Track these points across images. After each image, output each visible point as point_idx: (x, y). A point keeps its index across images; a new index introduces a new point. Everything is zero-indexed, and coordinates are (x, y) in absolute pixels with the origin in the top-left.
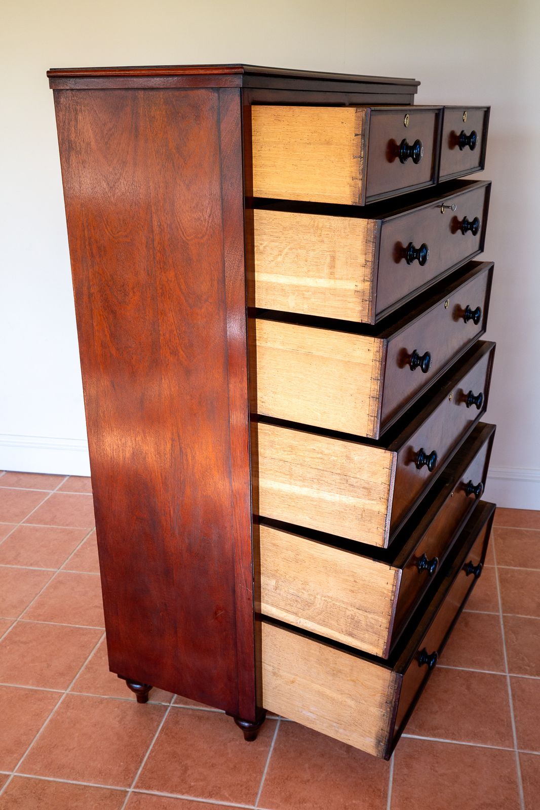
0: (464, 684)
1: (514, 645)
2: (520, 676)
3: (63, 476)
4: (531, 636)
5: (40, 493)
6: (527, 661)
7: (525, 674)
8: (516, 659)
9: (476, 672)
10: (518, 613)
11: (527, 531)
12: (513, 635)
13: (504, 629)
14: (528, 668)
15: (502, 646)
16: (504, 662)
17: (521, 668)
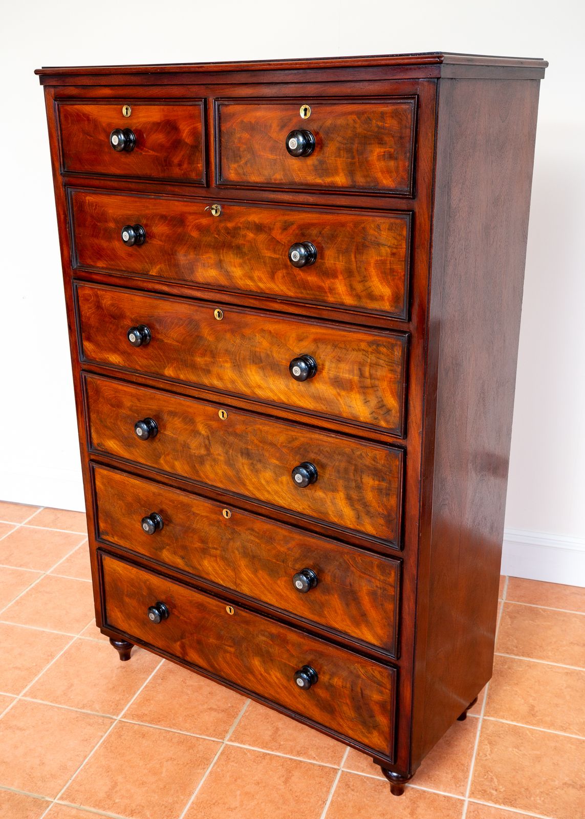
0: (408, 807)
1: (486, 760)
2: (481, 803)
3: (37, 507)
4: (510, 749)
5: (6, 525)
6: (496, 783)
7: (490, 800)
8: (482, 779)
9: (428, 792)
10: (503, 717)
11: (544, 610)
12: (488, 747)
13: (480, 736)
14: (494, 792)
15: (471, 760)
16: (467, 782)
17: (485, 791)
